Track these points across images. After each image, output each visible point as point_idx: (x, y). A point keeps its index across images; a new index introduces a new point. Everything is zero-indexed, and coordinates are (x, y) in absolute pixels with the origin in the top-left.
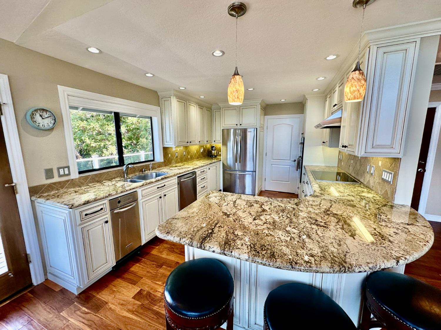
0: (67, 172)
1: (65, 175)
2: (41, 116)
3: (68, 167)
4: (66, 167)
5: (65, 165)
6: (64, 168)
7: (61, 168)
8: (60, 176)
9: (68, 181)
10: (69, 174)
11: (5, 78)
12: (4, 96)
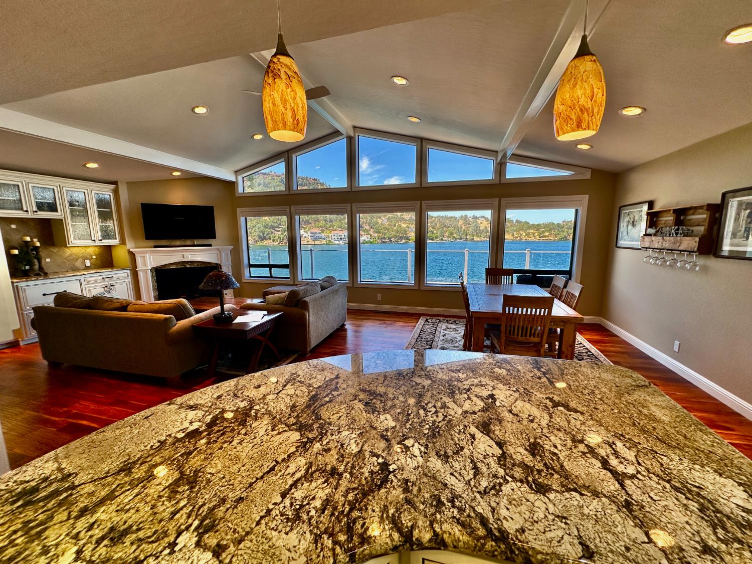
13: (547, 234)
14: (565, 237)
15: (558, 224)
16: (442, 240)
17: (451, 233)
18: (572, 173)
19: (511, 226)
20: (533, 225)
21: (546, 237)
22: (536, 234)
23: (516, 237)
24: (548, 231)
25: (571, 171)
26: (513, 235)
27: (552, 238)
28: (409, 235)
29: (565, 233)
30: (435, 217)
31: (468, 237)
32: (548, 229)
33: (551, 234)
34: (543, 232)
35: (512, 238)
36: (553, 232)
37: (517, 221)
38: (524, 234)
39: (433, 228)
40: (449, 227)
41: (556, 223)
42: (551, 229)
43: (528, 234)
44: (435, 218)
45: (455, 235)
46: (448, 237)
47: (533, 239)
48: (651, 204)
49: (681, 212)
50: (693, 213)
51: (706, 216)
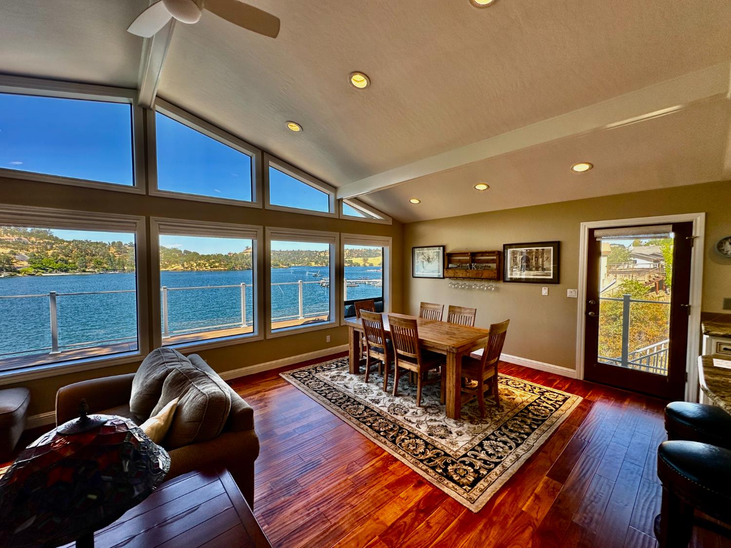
11: (703, 215)
12: (699, 231)
13: (217, 264)
14: (234, 267)
15: (225, 255)
16: (84, 271)
17: (99, 263)
18: (382, 218)
19: (180, 256)
20: (203, 256)
21: (216, 267)
22: (207, 265)
23: (187, 268)
24: (218, 262)
25: (381, 216)
26: (183, 265)
27: (222, 269)
28: (16, 265)
29: (233, 264)
30: (67, 242)
31: (126, 268)
32: (218, 260)
33: (221, 265)
34: (213, 262)
35: (182, 268)
36: (222, 263)
37: (186, 252)
38: (195, 264)
39: (66, 256)
40: (94, 255)
41: (224, 255)
42: (220, 260)
43: (199, 265)
44: (69, 242)
45: (105, 266)
46: (95, 268)
47: (204, 269)
48: (444, 247)
49: (474, 255)
50: (482, 256)
51: (495, 258)
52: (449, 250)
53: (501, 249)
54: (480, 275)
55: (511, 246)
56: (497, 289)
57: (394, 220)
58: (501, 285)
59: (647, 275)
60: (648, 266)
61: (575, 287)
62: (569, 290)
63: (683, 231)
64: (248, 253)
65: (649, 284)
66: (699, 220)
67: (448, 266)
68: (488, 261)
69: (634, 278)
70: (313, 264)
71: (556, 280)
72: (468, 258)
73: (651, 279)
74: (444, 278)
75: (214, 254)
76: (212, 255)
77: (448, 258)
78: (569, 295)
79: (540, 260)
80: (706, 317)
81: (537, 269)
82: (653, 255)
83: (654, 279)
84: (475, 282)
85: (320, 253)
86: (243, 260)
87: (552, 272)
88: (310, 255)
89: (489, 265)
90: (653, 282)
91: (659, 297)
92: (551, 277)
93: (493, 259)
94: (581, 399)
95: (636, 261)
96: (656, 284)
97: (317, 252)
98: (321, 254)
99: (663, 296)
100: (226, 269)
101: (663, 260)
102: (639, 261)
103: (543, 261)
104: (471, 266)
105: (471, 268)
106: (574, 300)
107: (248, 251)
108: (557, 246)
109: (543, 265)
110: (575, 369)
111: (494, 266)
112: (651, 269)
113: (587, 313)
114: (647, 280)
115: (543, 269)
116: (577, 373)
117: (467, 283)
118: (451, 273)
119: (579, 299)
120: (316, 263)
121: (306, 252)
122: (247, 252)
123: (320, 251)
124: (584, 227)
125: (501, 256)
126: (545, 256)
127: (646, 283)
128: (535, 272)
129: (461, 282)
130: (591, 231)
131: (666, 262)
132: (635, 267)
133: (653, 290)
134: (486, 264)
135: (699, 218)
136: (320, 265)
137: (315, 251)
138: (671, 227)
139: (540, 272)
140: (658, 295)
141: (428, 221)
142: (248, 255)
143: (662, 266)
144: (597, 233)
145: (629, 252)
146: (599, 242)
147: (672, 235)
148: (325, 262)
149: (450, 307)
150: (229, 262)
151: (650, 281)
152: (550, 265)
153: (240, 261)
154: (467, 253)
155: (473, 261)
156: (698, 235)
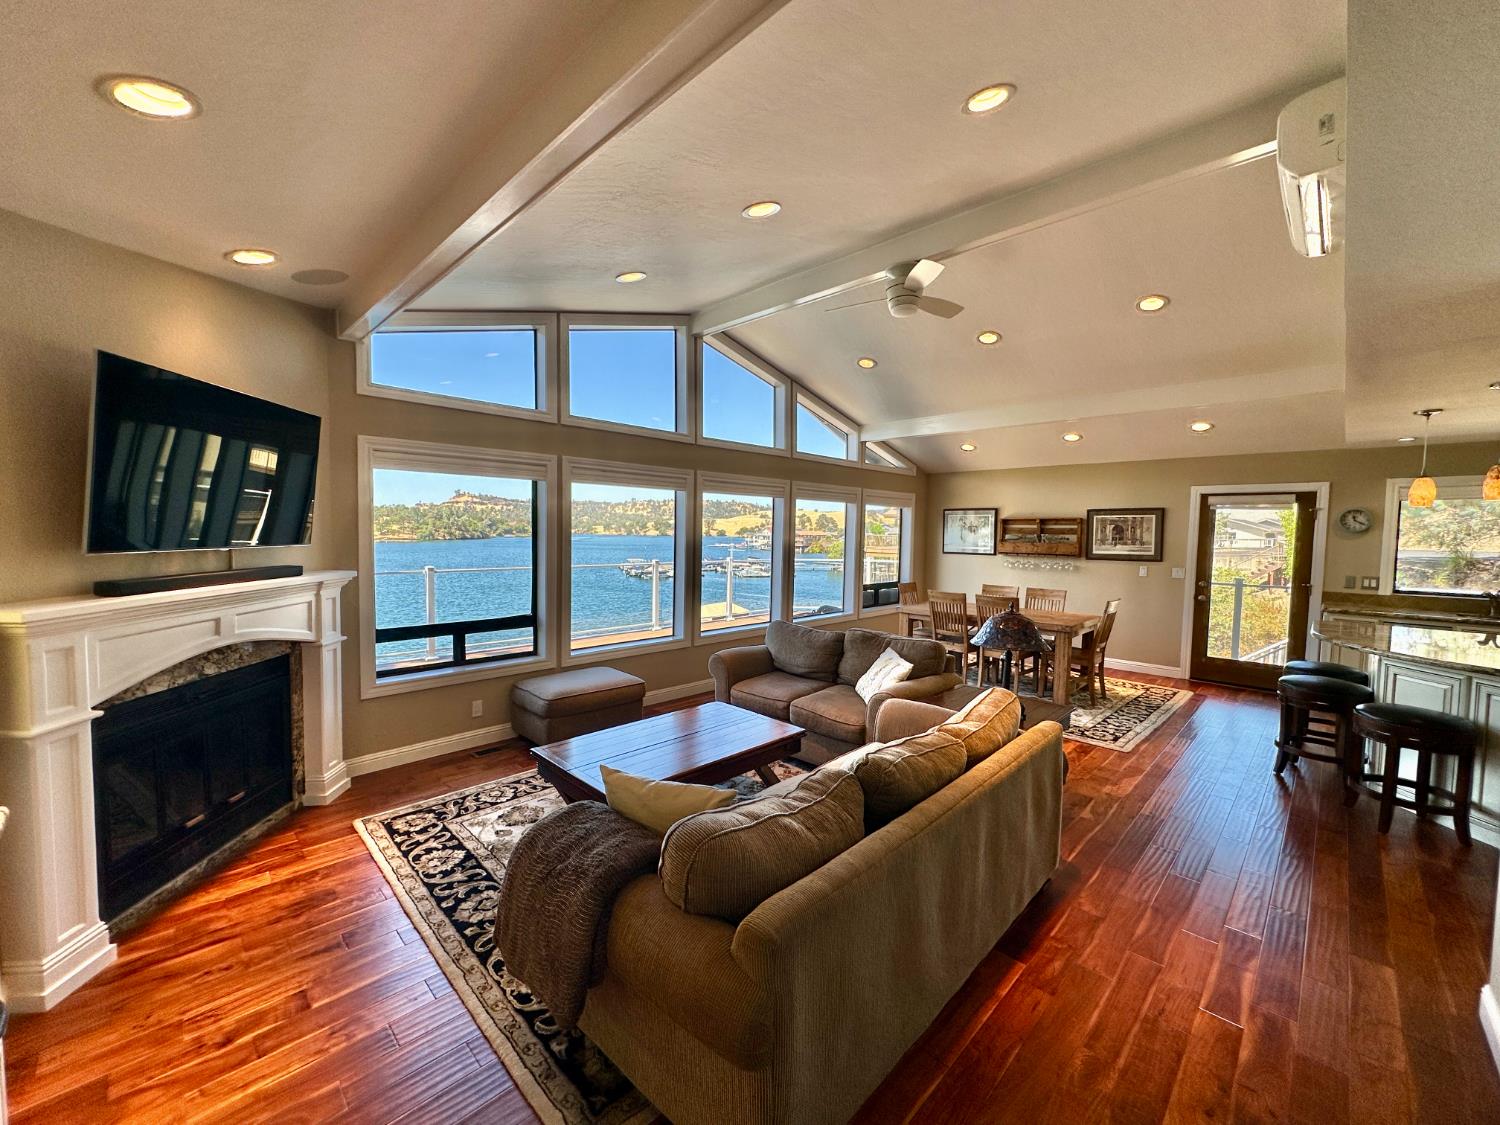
0: (1374, 584)
1: (1370, 588)
2: (1354, 518)
3: (1378, 579)
4: (1374, 578)
5: (1374, 575)
6: (1370, 578)
7: (1367, 578)
8: (1363, 588)
9: (1372, 596)
10: (1377, 588)
11: (1327, 484)
12: (1322, 502)
13: (395, 527)
14: (431, 534)
18: (904, 466)
21: (393, 532)
24: (398, 522)
27: (406, 536)
29: (430, 527)
32: (397, 518)
34: (387, 523)
36: (407, 525)
41: (409, 507)
42: (402, 519)
48: (997, 511)
49: (1043, 522)
50: (1055, 524)
51: (1076, 527)
52: (1004, 515)
53: (1084, 515)
54: (1054, 549)
55: (1098, 512)
56: (1077, 569)
57: (919, 469)
58: (1083, 563)
59: (1254, 561)
60: (1256, 544)
61: (1182, 565)
62: (1174, 570)
63: (1307, 501)
64: (460, 504)
65: (1258, 575)
66: (1323, 490)
67: (1003, 537)
68: (1063, 532)
69: (1233, 564)
70: (600, 529)
71: (1159, 557)
72: (1035, 526)
73: (1262, 567)
74: (995, 554)
75: (387, 505)
76: (382, 507)
77: (1003, 526)
78: (1174, 576)
79: (1138, 531)
80: (1327, 597)
81: (1133, 543)
82: (1265, 522)
83: (1266, 567)
84: (1046, 560)
85: (613, 507)
86: (452, 520)
87: (1153, 546)
88: (594, 510)
89: (1067, 536)
90: (1265, 572)
91: (1273, 600)
92: (1152, 553)
93: (1072, 529)
94: (1192, 693)
95: (1234, 534)
96: (1269, 576)
97: (608, 504)
98: (616, 509)
99: (1281, 598)
100: (415, 537)
101: (1281, 534)
102: (1240, 534)
103: (1142, 533)
104: (1039, 537)
105: (1040, 541)
106: (1181, 581)
107: (458, 500)
108: (1161, 513)
109: (1141, 537)
110: (1178, 666)
111: (1073, 538)
112: (1262, 549)
113: (1196, 597)
114: (1255, 570)
115: (1142, 543)
116: (1184, 671)
117: (1032, 561)
118: (1008, 547)
119: (1187, 581)
120: (607, 527)
121: (584, 504)
122: (457, 502)
123: (613, 503)
124: (1196, 492)
125: (1084, 525)
126: (1145, 526)
127: (1253, 573)
128: (1132, 547)
129: (1022, 560)
130: (1204, 497)
131: (1287, 536)
132: (1234, 545)
133: (1264, 586)
134: (1063, 536)
135: (1323, 488)
136: (614, 533)
137: (605, 503)
138: (1294, 496)
139: (1137, 546)
140: (1273, 596)
141: (975, 472)
142: (459, 508)
143: (1281, 546)
144: (1211, 500)
145: (1224, 518)
146: (1214, 511)
147: (1295, 506)
148: (625, 526)
149: (1028, 589)
150: (421, 521)
151: (1259, 570)
152: (1150, 537)
153: (446, 520)
154: (1035, 520)
155: (1042, 531)
156: (1322, 507)
